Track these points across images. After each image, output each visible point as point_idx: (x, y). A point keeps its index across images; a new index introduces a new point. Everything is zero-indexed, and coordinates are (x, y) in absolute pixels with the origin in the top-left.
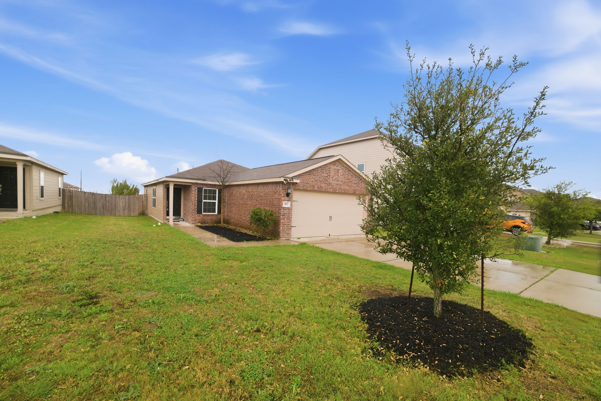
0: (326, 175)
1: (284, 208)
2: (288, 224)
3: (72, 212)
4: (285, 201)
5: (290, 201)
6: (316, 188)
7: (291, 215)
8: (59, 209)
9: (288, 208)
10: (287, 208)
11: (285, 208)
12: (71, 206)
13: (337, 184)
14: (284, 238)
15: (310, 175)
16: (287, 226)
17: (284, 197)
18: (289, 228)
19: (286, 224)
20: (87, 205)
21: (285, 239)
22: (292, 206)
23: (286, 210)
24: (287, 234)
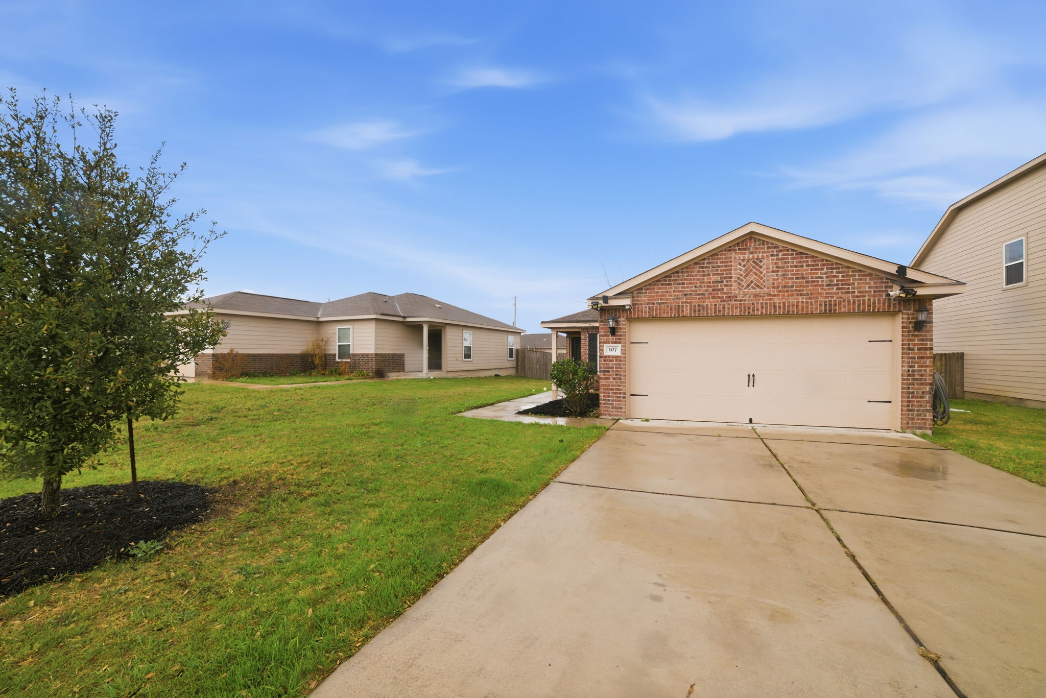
0: (718, 278)
1: (606, 357)
2: (619, 390)
3: (525, 377)
4: (609, 343)
5: (620, 343)
6: (687, 312)
7: (625, 372)
8: (512, 372)
9: (616, 357)
10: (613, 357)
11: (609, 357)
12: (523, 369)
13: (756, 295)
14: (610, 415)
15: (670, 284)
16: (615, 393)
17: (606, 336)
18: (620, 397)
19: (612, 390)
20: (538, 367)
21: (611, 418)
22: (625, 354)
23: (611, 361)
24: (617, 408)
